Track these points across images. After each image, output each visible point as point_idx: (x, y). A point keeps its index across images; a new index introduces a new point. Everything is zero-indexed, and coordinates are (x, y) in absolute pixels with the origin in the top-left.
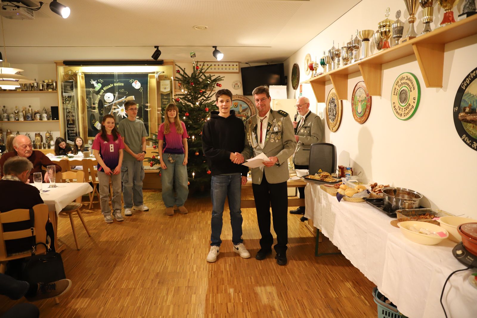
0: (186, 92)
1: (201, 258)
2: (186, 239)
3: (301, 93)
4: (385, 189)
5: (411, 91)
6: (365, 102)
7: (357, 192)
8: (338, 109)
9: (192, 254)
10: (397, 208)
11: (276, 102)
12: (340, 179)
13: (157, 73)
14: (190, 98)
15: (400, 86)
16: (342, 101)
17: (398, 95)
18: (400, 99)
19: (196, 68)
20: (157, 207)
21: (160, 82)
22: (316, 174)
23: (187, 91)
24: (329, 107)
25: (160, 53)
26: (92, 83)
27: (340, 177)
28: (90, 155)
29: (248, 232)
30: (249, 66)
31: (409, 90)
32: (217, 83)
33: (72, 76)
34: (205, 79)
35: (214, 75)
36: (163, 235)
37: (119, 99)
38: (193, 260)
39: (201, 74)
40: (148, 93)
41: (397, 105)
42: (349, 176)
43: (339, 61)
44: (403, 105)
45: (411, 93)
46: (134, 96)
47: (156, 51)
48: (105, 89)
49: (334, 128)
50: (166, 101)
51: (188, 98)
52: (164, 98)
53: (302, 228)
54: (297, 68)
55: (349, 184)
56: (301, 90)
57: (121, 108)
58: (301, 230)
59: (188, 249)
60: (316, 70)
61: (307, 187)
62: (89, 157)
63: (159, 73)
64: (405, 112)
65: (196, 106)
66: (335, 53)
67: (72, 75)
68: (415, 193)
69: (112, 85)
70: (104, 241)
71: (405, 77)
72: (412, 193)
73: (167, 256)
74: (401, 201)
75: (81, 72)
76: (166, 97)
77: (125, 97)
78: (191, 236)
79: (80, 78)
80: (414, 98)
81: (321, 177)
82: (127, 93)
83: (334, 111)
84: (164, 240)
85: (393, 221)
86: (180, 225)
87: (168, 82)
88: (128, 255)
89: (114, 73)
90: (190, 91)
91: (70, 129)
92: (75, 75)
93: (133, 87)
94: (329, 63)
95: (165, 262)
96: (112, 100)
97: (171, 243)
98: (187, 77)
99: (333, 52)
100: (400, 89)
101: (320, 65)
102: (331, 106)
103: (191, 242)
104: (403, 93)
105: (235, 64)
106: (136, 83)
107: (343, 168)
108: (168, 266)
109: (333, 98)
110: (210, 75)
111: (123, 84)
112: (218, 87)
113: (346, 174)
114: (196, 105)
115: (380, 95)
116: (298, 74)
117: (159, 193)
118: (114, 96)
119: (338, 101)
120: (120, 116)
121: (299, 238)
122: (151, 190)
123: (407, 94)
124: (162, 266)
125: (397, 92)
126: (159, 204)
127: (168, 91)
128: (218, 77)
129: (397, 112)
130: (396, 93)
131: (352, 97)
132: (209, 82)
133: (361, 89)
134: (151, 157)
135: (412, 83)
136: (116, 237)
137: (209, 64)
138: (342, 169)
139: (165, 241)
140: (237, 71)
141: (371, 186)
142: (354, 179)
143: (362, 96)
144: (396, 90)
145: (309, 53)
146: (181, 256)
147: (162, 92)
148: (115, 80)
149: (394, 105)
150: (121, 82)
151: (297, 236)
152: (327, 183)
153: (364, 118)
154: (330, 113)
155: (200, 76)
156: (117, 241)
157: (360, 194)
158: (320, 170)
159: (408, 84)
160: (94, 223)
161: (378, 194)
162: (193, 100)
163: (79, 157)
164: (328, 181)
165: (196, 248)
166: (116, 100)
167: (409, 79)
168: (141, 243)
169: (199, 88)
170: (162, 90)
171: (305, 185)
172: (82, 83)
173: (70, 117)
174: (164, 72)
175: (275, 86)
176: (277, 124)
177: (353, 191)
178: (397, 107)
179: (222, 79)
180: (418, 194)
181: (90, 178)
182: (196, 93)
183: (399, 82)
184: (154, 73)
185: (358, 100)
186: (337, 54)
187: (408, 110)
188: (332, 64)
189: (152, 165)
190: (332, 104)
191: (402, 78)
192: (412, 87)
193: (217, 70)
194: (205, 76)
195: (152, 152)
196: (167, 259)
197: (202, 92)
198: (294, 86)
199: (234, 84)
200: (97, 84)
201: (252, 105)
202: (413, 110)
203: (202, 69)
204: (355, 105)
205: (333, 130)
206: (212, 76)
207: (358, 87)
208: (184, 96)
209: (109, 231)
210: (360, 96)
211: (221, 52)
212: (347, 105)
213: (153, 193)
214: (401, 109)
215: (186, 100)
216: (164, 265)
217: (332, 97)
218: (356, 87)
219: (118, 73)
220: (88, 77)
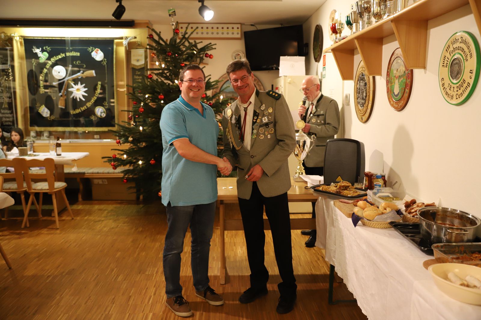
0: (163, 66)
1: (163, 303)
2: (147, 273)
3: (325, 67)
4: (423, 210)
5: (467, 60)
6: (404, 79)
7: (383, 213)
8: (369, 89)
9: (151, 296)
10: (439, 240)
11: (289, 80)
12: (366, 191)
13: (126, 39)
14: (168, 74)
15: (451, 54)
16: (374, 78)
17: (448, 66)
18: (452, 72)
19: (176, 32)
20: (119, 226)
21: (131, 52)
22: (332, 184)
23: (164, 64)
24: (358, 86)
25: (123, 10)
26: (34, 52)
27: (366, 190)
28: (29, 153)
29: (238, 264)
30: (256, 29)
31: (465, 58)
32: (205, 53)
33: (6, 41)
34: (189, 46)
35: (202, 42)
36: (116, 267)
37: (73, 75)
38: (151, 306)
39: (184, 41)
40: (114, 66)
41: (447, 82)
42: (380, 188)
43: (369, 19)
44: (455, 81)
45: (466, 63)
46: (94, 71)
47: (118, 7)
48: (53, 60)
49: (364, 117)
50: (139, 77)
51: (166, 74)
52: (137, 74)
53: (316, 261)
54: (319, 31)
55: (375, 199)
56: (324, 63)
57: (76, 87)
58: (315, 263)
59: (147, 288)
60: (341, 32)
61: (318, 203)
62: (26, 154)
63: (129, 39)
64: (457, 93)
65: (174, 86)
66: (364, 6)
67: (6, 39)
68: (470, 216)
69: (63, 55)
70: (30, 275)
71: (458, 39)
72: (466, 216)
73: (114, 299)
74: (445, 229)
75: (19, 36)
76: (139, 72)
77: (82, 72)
78: (156, 269)
79: (17, 44)
80: (471, 70)
81: (338, 189)
82: (85, 66)
83: (363, 92)
84: (116, 275)
85: (429, 260)
86: (144, 253)
87: (141, 51)
88: (58, 297)
89: (65, 38)
90: (168, 64)
91: (4, 115)
92: (10, 40)
93: (93, 58)
94: (356, 22)
95: (109, 309)
96: (64, 76)
97: (124, 280)
98: (163, 43)
99: (361, 5)
100: (452, 58)
101: (346, 26)
102: (360, 85)
103: (154, 277)
104: (455, 64)
105: (236, 26)
106: (97, 53)
107: (372, 175)
108: (112, 314)
109: (362, 73)
110: (195, 41)
111: (78, 54)
112: (208, 58)
113: (376, 185)
114: (175, 84)
115: (424, 67)
116: (320, 40)
117: (126, 206)
118: (67, 71)
119: (369, 77)
120: (75, 98)
121: (309, 275)
122: (116, 202)
123: (460, 64)
124: (103, 314)
125: (447, 62)
126: (123, 222)
127: (142, 65)
128: (207, 45)
129: (447, 93)
130: (445, 65)
131: (388, 72)
132: (195, 52)
133: (398, 59)
134: (112, 157)
135: (468, 47)
136: (48, 270)
137: (195, 26)
138: (370, 177)
139: (118, 276)
140: (239, 36)
141: (404, 205)
142: (386, 192)
143: (400, 70)
144: (446, 59)
145: (335, 9)
146: (133, 300)
147: (134, 65)
148: (67, 48)
149: (443, 82)
150: (76, 51)
151: (308, 272)
152: (345, 198)
153: (402, 103)
154: (359, 96)
155: (182, 43)
156: (49, 276)
157: (386, 216)
158: (339, 179)
159: (463, 50)
160: (23, 249)
161: (415, 216)
162: (172, 77)
163: (12, 154)
164: (346, 195)
165: (159, 287)
166: (69, 76)
167: (464, 42)
168: (83, 279)
169: (181, 59)
170: (134, 62)
171: (316, 200)
172: (20, 51)
173: (3, 98)
174: (135, 38)
175: (289, 57)
176: (266, 112)
177: (376, 211)
178: (446, 86)
179: (214, 47)
180: (474, 219)
181: (25, 185)
182: (175, 67)
183: (451, 46)
184: (122, 38)
185: (394, 75)
186: (367, 8)
187: (462, 89)
188: (361, 22)
189: (115, 167)
190: (361, 81)
191: (455, 40)
192: (469, 54)
193: (205, 36)
194: (189, 42)
195: (112, 150)
196: (113, 304)
197: (184, 65)
198: (316, 57)
199: (234, 55)
200: (42, 53)
201: (260, 84)
202: (469, 89)
203: (186, 33)
204: (391, 83)
205: (362, 119)
206: (198, 43)
207: (395, 57)
208: (161, 71)
209: (42, 260)
210: (397, 69)
211: (210, 9)
212: (381, 82)
213: (119, 206)
214: (452, 89)
215: (162, 76)
216: (107, 313)
217: (362, 71)
218: (393, 56)
219: (71, 38)
220: (29, 43)
